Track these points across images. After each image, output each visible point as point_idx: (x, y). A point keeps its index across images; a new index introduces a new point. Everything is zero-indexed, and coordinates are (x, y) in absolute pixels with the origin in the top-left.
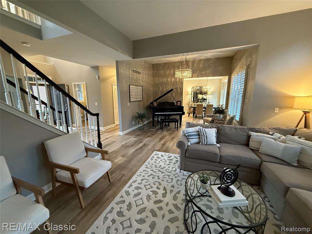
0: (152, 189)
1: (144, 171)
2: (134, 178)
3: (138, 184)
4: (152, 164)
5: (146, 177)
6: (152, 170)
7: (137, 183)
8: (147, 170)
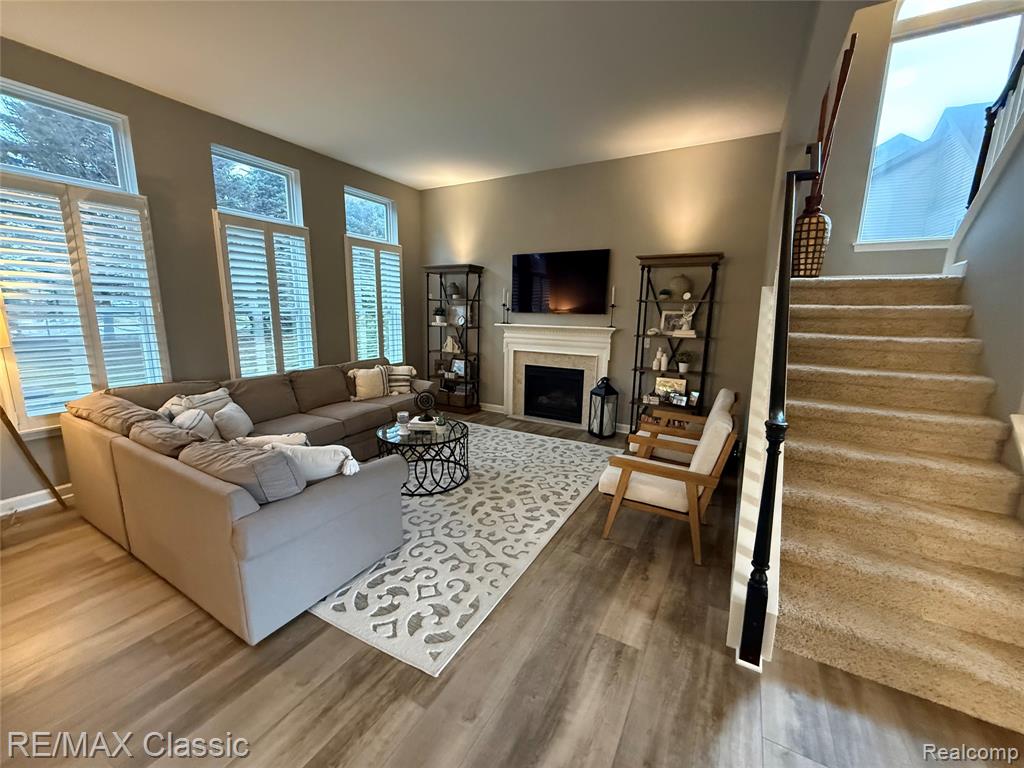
0: (502, 514)
1: (515, 557)
2: (546, 538)
3: (531, 526)
4: (480, 579)
5: (511, 538)
6: (489, 555)
7: (536, 529)
8: (505, 559)
